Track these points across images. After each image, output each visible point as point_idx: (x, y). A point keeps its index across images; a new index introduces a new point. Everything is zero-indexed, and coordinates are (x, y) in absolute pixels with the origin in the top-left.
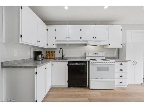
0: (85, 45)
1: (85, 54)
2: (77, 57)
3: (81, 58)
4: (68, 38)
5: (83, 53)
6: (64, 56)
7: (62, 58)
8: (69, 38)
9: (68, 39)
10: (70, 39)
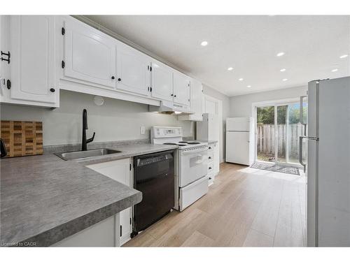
0: (149, 108)
1: (150, 132)
2: (130, 142)
3: (139, 142)
4: (116, 79)
5: (143, 130)
6: (91, 140)
7: (84, 148)
8: (113, 78)
9: (114, 83)
10: (120, 85)
